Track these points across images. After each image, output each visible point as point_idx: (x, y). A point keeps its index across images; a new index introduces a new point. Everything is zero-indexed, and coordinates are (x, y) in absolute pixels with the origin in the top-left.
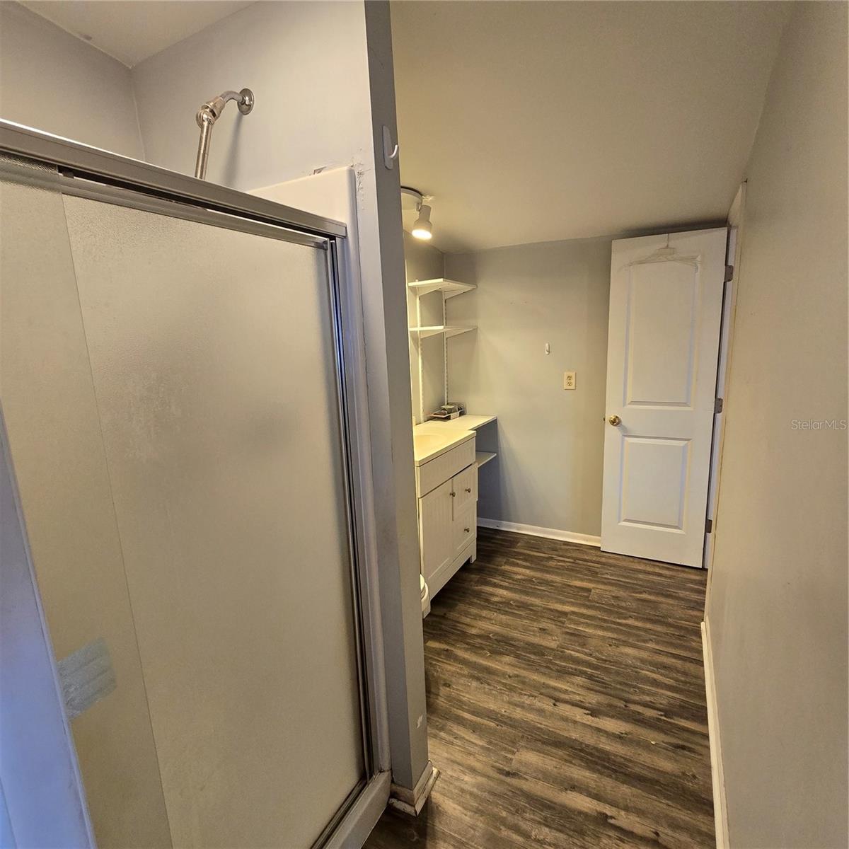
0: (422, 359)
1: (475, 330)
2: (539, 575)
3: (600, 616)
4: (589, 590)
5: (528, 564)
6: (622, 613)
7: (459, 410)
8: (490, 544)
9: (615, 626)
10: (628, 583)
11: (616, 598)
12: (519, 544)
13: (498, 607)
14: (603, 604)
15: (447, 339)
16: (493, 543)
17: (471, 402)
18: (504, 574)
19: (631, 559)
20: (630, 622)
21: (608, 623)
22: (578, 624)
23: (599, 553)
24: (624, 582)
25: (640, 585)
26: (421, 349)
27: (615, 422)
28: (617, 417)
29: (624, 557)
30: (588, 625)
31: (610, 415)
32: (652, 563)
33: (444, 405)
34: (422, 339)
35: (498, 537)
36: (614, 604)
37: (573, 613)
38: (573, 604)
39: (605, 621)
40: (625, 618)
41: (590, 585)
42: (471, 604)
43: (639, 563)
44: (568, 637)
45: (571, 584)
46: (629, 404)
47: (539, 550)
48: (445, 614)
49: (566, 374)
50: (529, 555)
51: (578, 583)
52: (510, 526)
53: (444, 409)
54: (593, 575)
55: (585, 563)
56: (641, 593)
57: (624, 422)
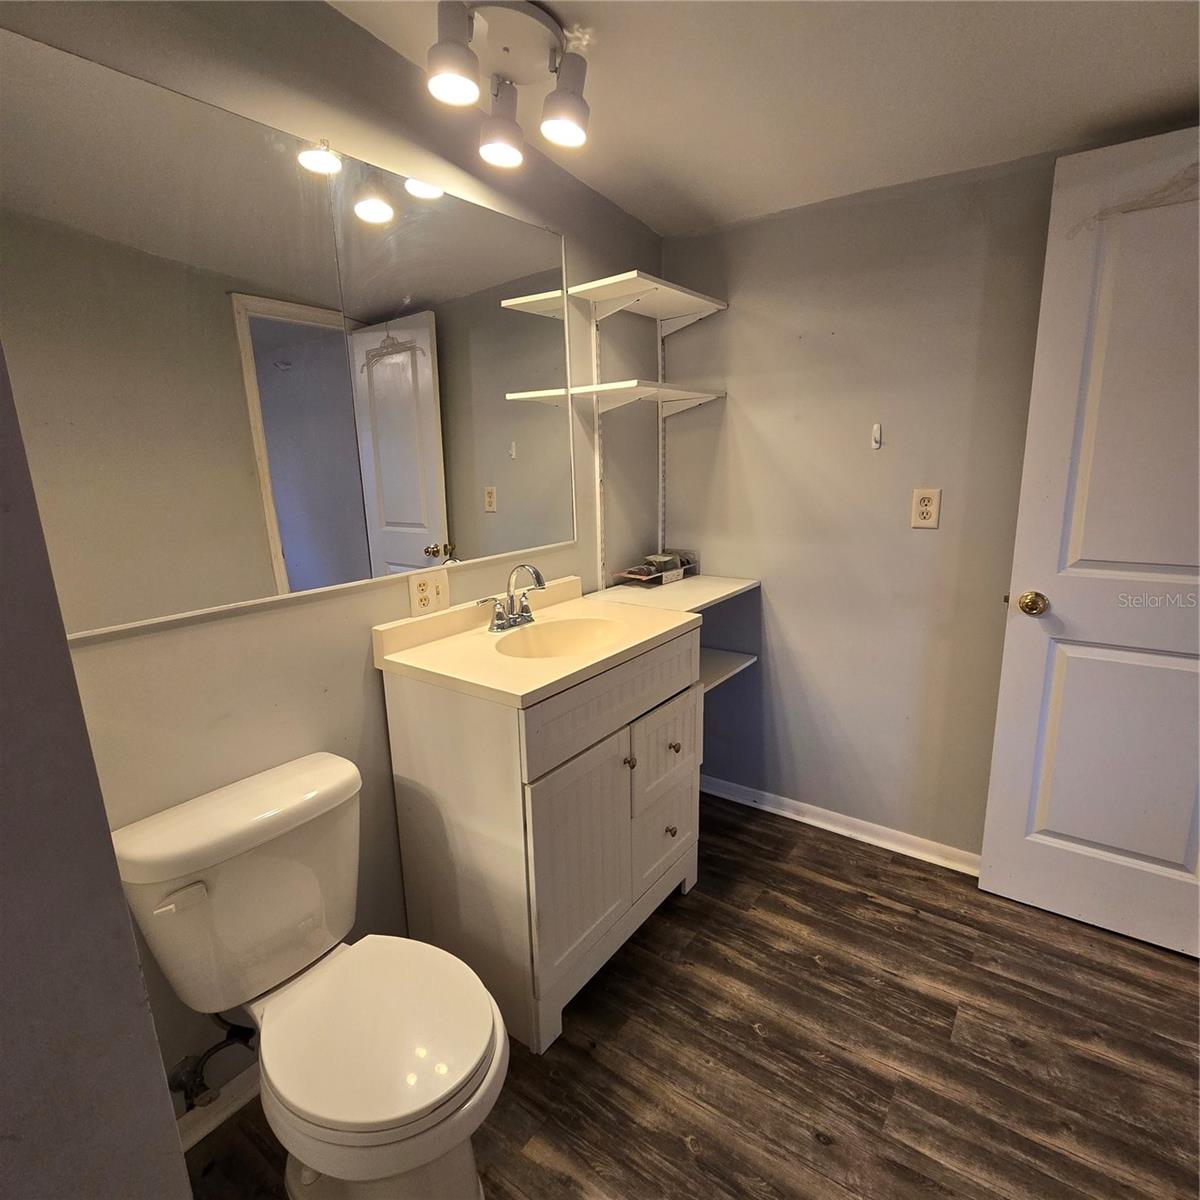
0: (603, 456)
1: (722, 398)
2: (827, 943)
3: (979, 1110)
4: (948, 1010)
5: (807, 910)
6: (1039, 1107)
7: (683, 564)
8: (732, 846)
9: (1021, 1156)
10: (1049, 996)
11: (1019, 1045)
12: (795, 852)
13: (720, 1040)
14: (986, 1063)
15: (664, 419)
16: (741, 842)
17: (711, 549)
18: (752, 935)
19: (1052, 922)
20: (1064, 1144)
21: (1002, 1141)
22: (919, 1130)
23: (973, 895)
24: (1042, 994)
25: (1081, 1009)
26: (600, 436)
27: (1035, 606)
28: (1037, 595)
29: (1037, 915)
30: (948, 1142)
31: (1021, 590)
32: (1105, 938)
33: (656, 553)
34: (602, 416)
35: (753, 828)
36: (1018, 1067)
37: (909, 1087)
38: (909, 1055)
39: (992, 1130)
40: (1051, 1128)
41: (953, 994)
42: (660, 1019)
43: (1072, 934)
44: (890, 1179)
45: (906, 983)
46: (1074, 566)
47: (835, 870)
48: (593, 1045)
49: (917, 494)
50: (811, 884)
51: (922, 983)
52: (781, 806)
53: (650, 564)
54: (961, 963)
55: (941, 921)
56: (1084, 1036)
57: (1057, 608)
